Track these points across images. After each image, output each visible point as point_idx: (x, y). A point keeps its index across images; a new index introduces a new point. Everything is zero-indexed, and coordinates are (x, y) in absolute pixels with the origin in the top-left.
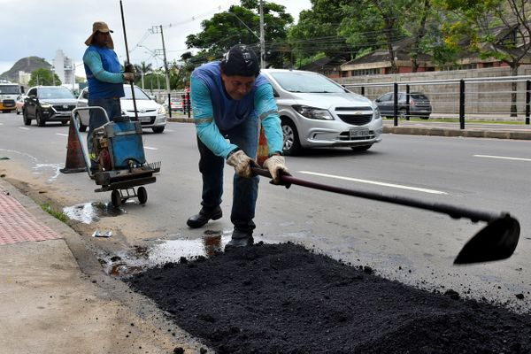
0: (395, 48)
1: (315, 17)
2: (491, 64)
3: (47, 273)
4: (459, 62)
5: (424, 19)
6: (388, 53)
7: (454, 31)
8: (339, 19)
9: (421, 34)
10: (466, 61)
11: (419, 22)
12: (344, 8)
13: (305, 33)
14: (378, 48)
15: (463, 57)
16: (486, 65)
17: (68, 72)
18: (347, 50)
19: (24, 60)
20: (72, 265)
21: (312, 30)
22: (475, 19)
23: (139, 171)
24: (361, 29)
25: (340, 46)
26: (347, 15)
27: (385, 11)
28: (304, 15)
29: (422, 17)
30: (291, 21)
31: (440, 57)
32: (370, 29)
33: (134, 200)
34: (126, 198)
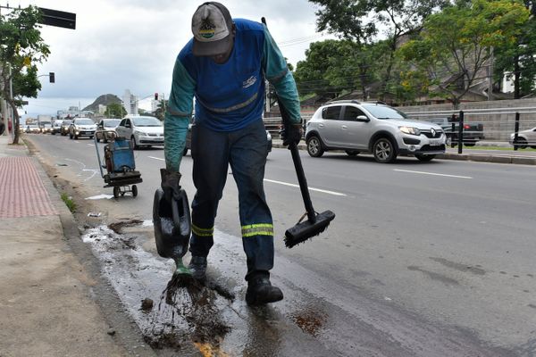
0: (367, 89)
1: (309, 66)
2: (443, 102)
3: (39, 236)
4: (418, 100)
5: (390, 67)
6: (362, 93)
7: (409, 77)
8: (326, 67)
9: (387, 78)
10: (423, 99)
11: (385, 69)
12: (330, 59)
13: (301, 78)
14: (355, 88)
15: (420, 96)
16: (438, 102)
17: (133, 106)
18: (332, 90)
19: (103, 96)
20: (59, 231)
21: (306, 75)
22: (426, 68)
24: (342, 75)
25: (326, 88)
26: (331, 64)
27: (359, 62)
28: (300, 65)
29: (388, 65)
30: (291, 69)
31: (402, 96)
32: (349, 75)
33: (130, 194)
34: (124, 193)
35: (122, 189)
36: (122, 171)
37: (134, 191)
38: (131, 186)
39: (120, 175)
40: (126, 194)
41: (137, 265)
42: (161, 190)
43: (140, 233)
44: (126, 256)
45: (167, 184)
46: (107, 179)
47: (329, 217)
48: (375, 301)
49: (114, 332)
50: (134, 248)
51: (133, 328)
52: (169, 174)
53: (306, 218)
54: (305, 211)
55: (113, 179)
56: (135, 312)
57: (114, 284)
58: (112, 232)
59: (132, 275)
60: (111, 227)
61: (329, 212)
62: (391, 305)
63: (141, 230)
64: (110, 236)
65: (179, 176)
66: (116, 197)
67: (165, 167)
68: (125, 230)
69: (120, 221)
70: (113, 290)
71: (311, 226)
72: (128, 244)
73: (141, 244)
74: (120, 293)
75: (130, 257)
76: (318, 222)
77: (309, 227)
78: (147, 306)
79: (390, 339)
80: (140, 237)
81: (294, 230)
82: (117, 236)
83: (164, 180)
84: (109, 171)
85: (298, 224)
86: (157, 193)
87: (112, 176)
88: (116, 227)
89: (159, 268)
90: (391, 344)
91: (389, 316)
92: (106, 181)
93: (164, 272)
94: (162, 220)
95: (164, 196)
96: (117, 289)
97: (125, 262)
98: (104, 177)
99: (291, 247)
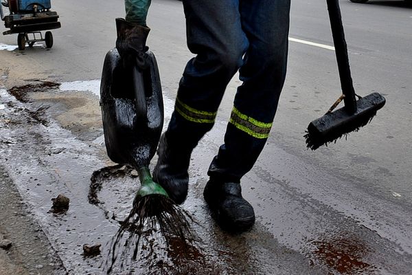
23: (45, 16)
33: (42, 44)
34: (33, 42)
35: (31, 36)
36: (32, 11)
37: (49, 40)
38: (44, 32)
39: (27, 16)
40: (36, 44)
41: (48, 147)
42: (115, 52)
43: (55, 101)
44: (32, 134)
45: (126, 44)
46: (9, 22)
47: (377, 103)
48: (380, 197)
49: (10, 245)
50: (44, 122)
51: (38, 238)
52: (130, 27)
53: (342, 105)
54: (340, 93)
55: (17, 22)
56: (42, 215)
57: (13, 175)
58: (13, 99)
59: (40, 162)
60: (12, 92)
61: (377, 96)
62: (401, 203)
63: (56, 97)
64: (10, 105)
65: (146, 32)
66: (21, 49)
67: (123, 16)
68: (32, 96)
69: (25, 84)
70: (11, 183)
71: (348, 118)
72: (37, 117)
73: (54, 118)
74: (21, 188)
75: (38, 136)
76: (360, 111)
77: (345, 119)
78: (60, 206)
79: (397, 250)
80: (53, 106)
81: (321, 122)
82: (21, 105)
83: (121, 37)
84: (11, 10)
85: (329, 113)
86: (108, 58)
87: (16, 17)
88: (19, 92)
89: (79, 152)
90: (399, 258)
91: (398, 219)
92: (7, 26)
93: (86, 157)
94: (118, 102)
95: (120, 62)
96: (17, 182)
97: (30, 142)
98: (5, 19)
99: (315, 148)
